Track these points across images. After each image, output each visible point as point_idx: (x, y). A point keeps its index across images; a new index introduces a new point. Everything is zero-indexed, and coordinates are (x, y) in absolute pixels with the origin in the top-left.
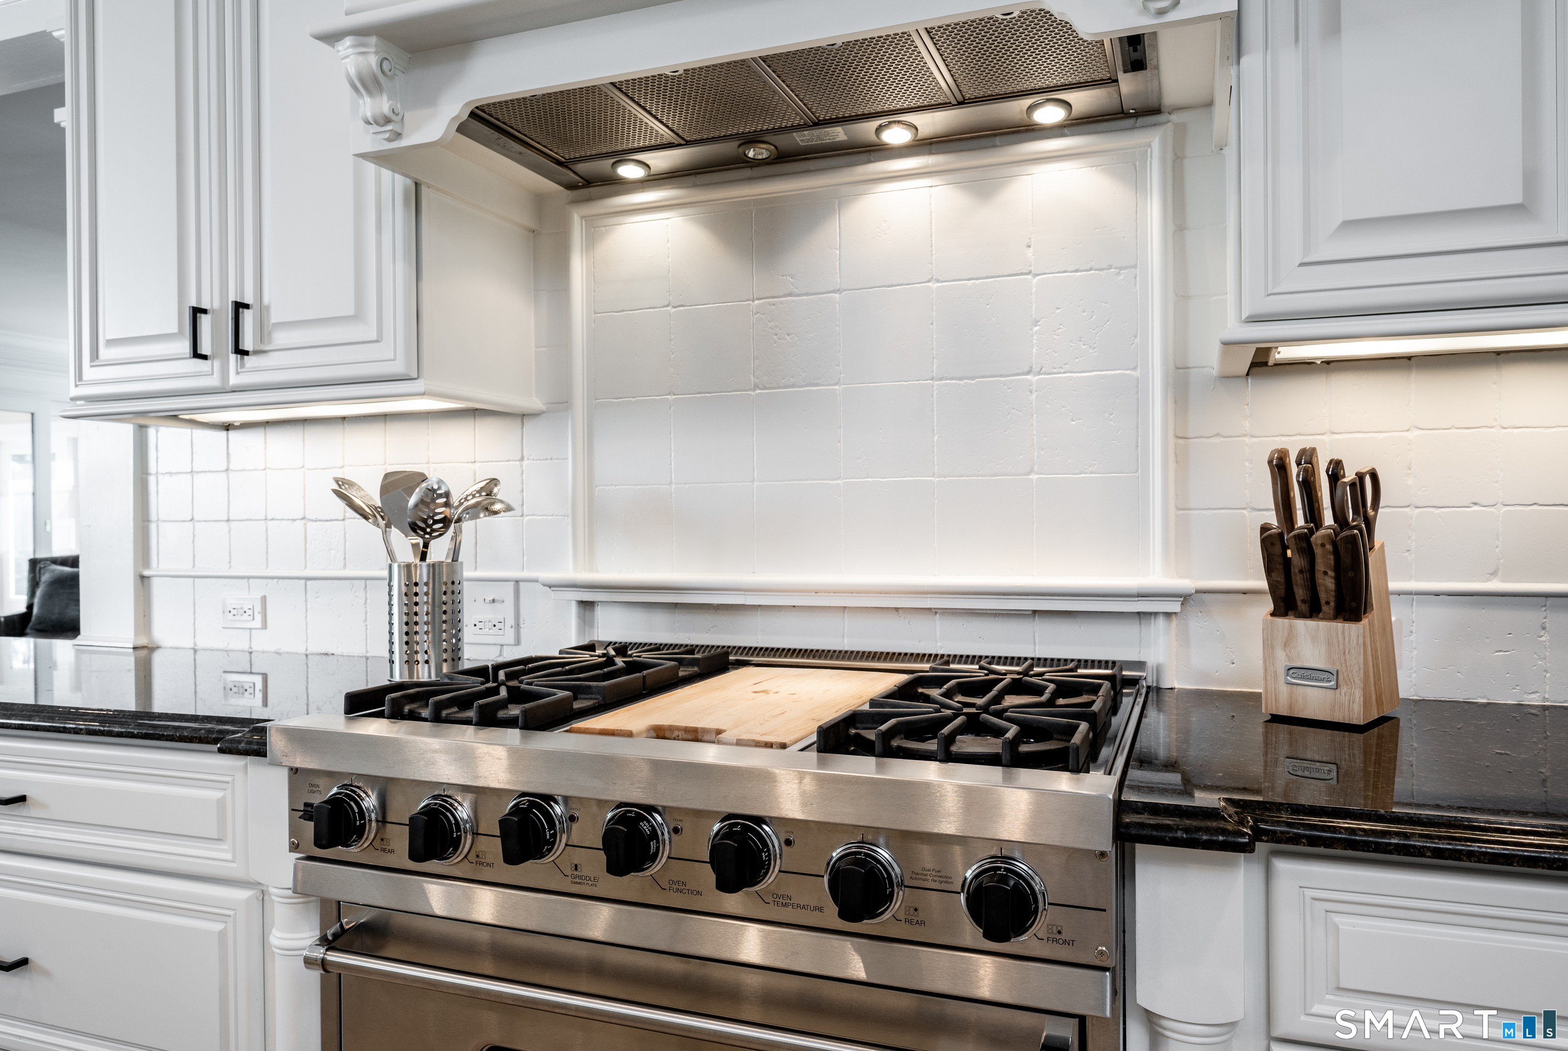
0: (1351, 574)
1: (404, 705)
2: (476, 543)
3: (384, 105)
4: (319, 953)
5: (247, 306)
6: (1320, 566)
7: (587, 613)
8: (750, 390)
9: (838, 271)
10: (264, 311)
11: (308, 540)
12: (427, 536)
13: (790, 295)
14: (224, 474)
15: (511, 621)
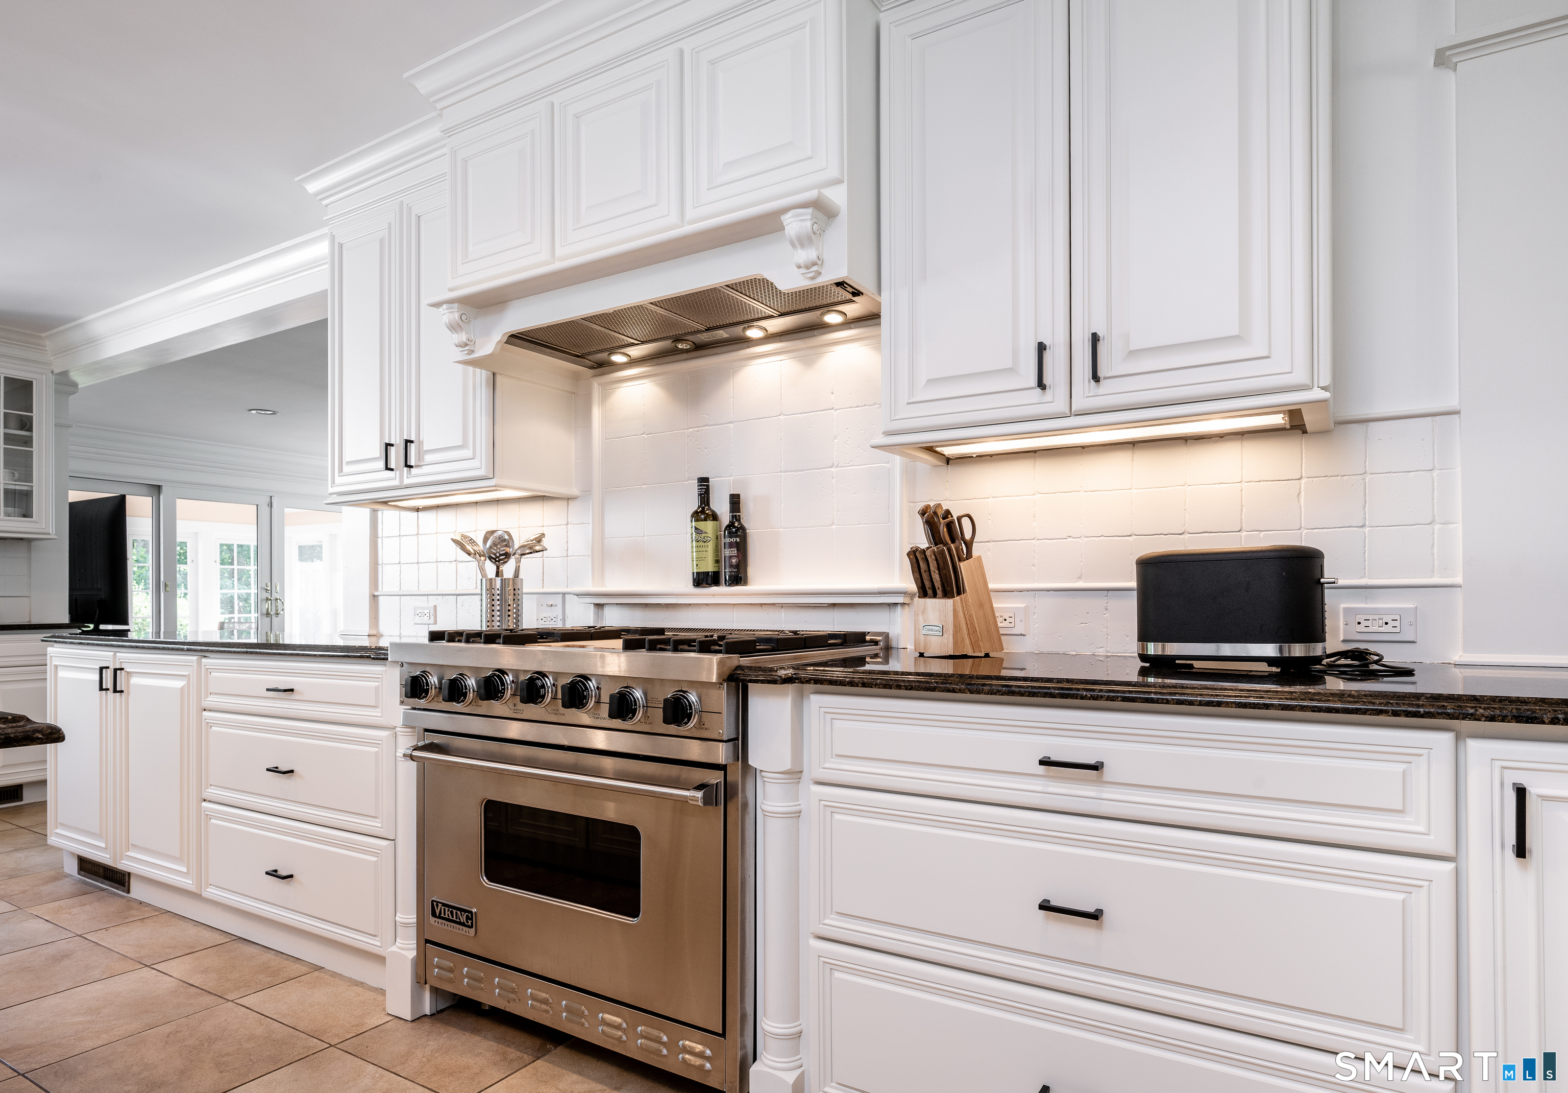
0: (944, 572)
1: (456, 637)
2: (543, 573)
3: (463, 337)
4: (409, 752)
5: (412, 442)
6: (932, 568)
7: (600, 611)
8: (685, 481)
9: (732, 411)
10: (421, 443)
11: (458, 573)
12: (497, 563)
13: (707, 425)
14: (416, 537)
15: (560, 617)
